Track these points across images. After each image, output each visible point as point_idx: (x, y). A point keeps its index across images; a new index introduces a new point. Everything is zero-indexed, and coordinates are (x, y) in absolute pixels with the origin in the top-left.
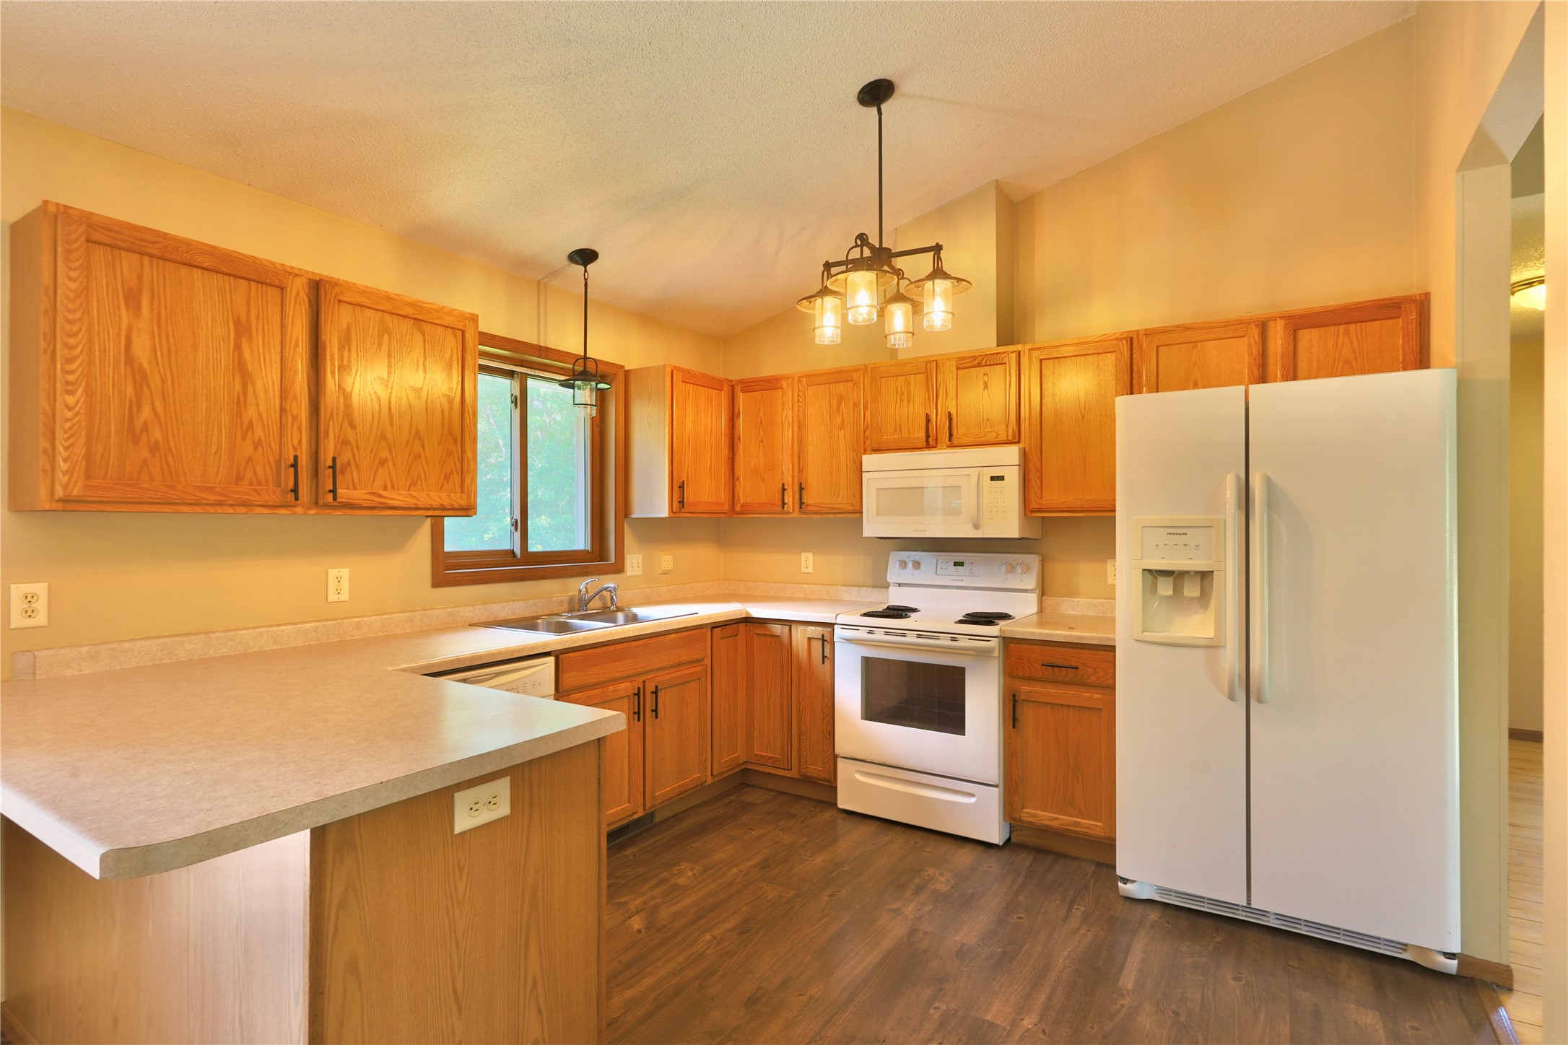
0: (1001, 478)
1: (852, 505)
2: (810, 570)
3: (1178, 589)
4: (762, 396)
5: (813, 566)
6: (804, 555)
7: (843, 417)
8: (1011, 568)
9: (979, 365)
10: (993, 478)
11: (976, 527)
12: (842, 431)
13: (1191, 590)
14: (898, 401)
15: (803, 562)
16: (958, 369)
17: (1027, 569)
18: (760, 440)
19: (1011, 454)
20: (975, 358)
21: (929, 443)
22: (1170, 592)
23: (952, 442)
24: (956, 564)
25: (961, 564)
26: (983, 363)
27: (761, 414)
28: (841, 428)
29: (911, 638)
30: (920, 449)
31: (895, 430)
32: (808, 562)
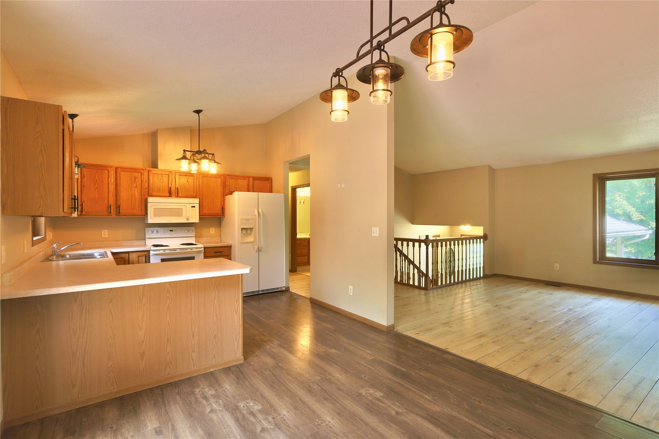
0: (195, 207)
1: (141, 213)
2: (107, 236)
3: (247, 232)
4: (97, 171)
5: (108, 235)
6: (103, 231)
7: (137, 184)
8: (188, 231)
9: (186, 175)
10: (192, 207)
11: (188, 220)
12: (137, 189)
13: (249, 232)
14: (159, 181)
15: (103, 233)
16: (179, 175)
17: (193, 231)
18: (96, 188)
19: (197, 201)
20: (185, 173)
21: (170, 195)
22: (245, 233)
23: (178, 196)
24: (170, 231)
25: (172, 231)
26: (187, 175)
27: (97, 178)
28: (136, 187)
29: (167, 252)
30: (166, 197)
31: (158, 190)
32: (105, 233)
